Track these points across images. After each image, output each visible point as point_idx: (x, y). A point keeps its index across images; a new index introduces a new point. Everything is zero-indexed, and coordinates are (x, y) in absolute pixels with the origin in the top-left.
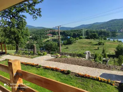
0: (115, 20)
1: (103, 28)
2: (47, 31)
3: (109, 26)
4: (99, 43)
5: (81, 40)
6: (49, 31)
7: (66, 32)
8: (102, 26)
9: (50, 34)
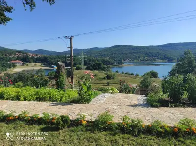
0: (119, 46)
1: (104, 55)
2: (10, 55)
3: (112, 54)
4: (107, 77)
5: (80, 71)
6: (15, 54)
7: (49, 58)
8: (103, 53)
9: (17, 61)
